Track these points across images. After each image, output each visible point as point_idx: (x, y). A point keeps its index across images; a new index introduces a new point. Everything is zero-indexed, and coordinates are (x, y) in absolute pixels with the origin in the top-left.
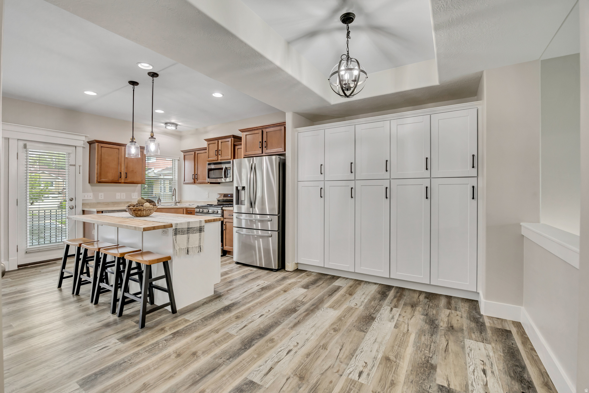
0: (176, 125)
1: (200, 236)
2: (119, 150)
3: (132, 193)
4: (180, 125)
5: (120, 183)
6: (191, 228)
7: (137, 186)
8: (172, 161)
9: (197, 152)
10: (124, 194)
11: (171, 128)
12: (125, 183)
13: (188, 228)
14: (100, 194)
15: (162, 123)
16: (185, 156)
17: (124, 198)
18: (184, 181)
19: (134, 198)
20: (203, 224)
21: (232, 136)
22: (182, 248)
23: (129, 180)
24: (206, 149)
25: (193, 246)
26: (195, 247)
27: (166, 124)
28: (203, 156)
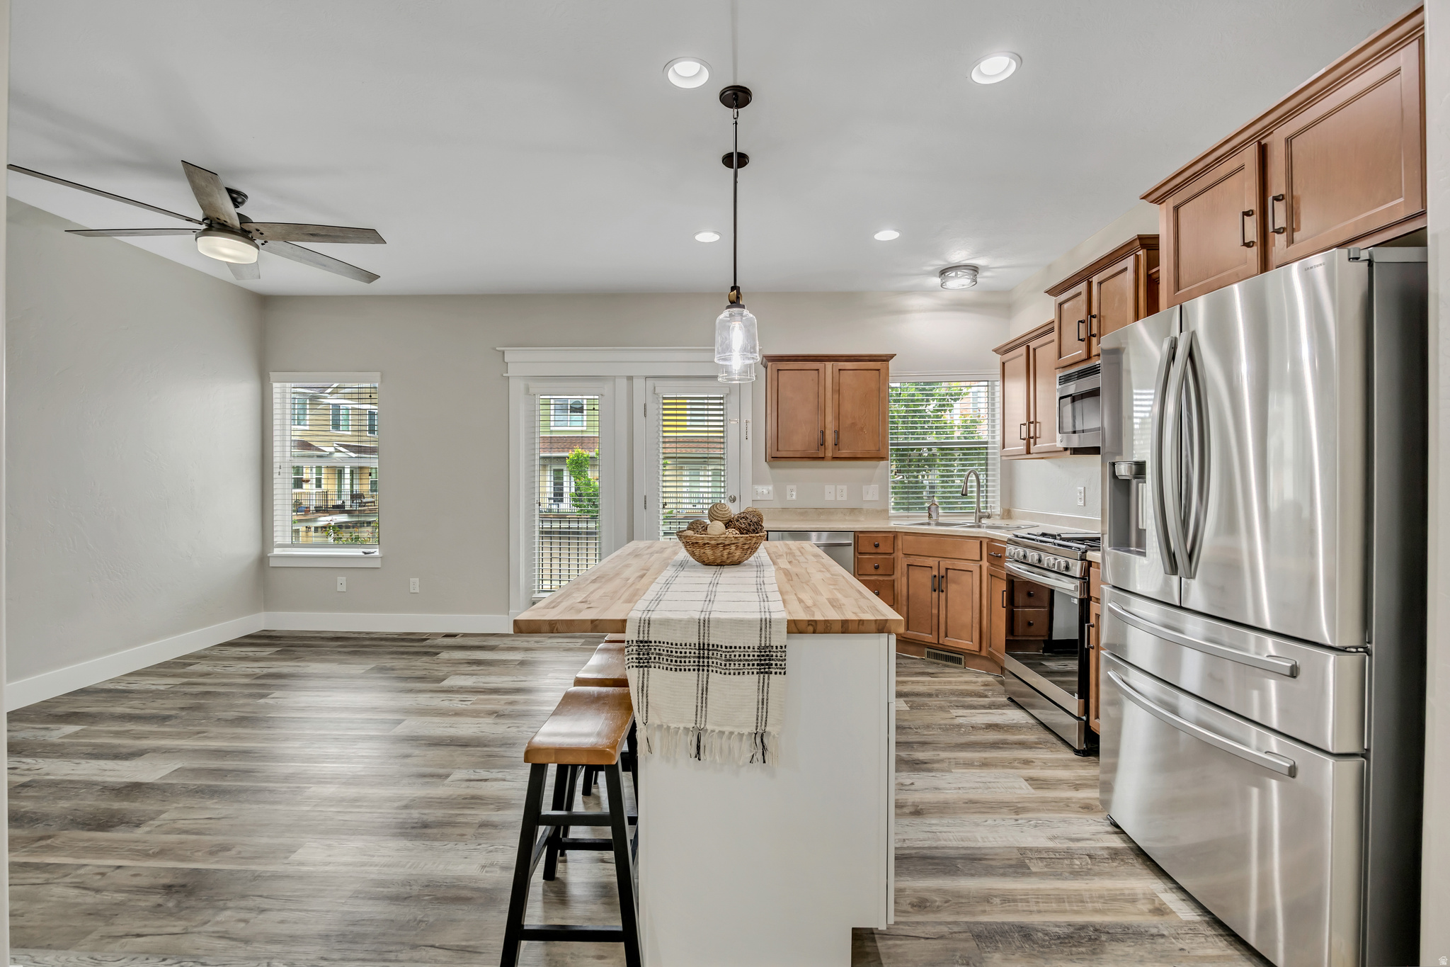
0: (975, 269)
1: (763, 689)
2: (818, 373)
3: (864, 487)
4: (987, 268)
5: (822, 458)
6: (716, 648)
7: (876, 467)
8: (988, 386)
9: (1032, 345)
10: (845, 488)
11: (959, 282)
12: (835, 458)
13: (701, 647)
14: (789, 487)
15: (930, 274)
16: (1004, 364)
17: (845, 498)
18: (1004, 447)
19: (869, 498)
20: (779, 637)
21: (1138, 243)
22: (673, 726)
23: (845, 452)
24: (1052, 330)
25: (727, 729)
26: (731, 733)
27: (943, 272)
28: (1047, 354)
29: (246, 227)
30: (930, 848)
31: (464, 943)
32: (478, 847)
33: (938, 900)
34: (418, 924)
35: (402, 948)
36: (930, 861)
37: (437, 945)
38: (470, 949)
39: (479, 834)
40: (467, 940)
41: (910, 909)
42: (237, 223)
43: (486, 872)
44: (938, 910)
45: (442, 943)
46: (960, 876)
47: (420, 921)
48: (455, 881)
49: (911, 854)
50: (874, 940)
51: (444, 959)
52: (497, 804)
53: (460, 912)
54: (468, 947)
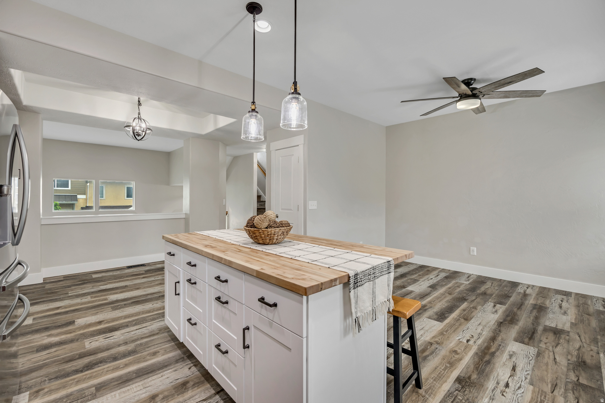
29: (474, 92)
30: (149, 378)
33: (148, 358)
36: (149, 371)
41: (160, 351)
42: (470, 93)
44: (148, 355)
46: (136, 370)
49: (159, 371)
50: (172, 339)
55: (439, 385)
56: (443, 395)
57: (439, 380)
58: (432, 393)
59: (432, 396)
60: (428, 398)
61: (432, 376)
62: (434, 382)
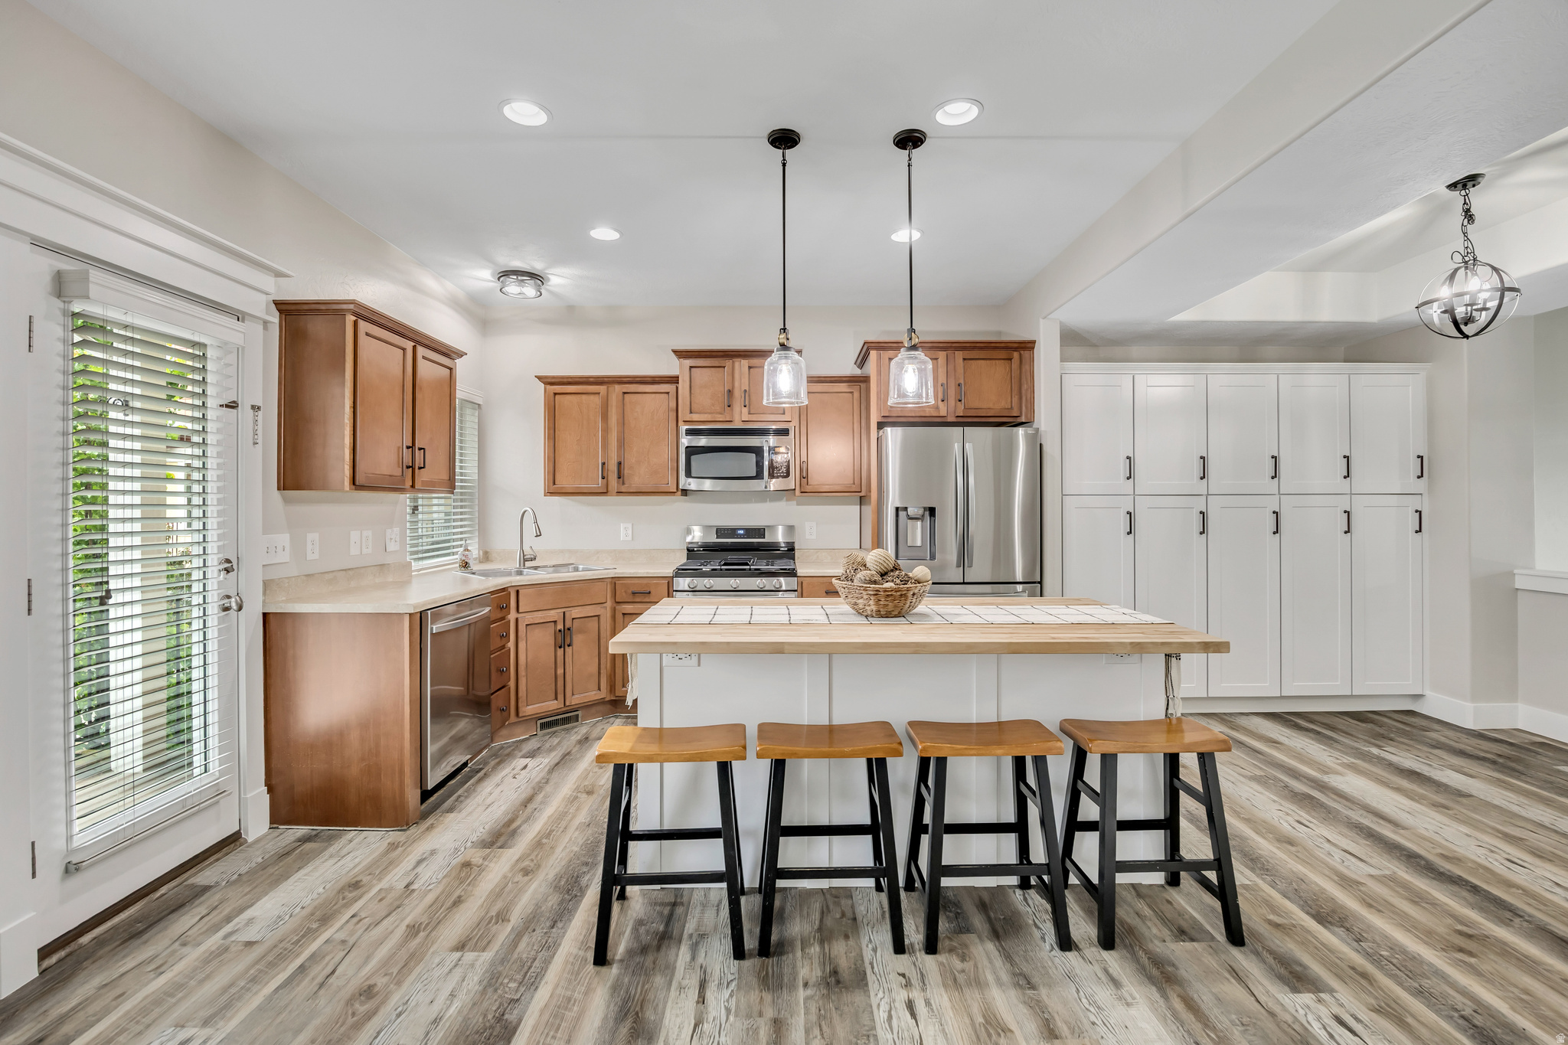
31: (1233, 980)
32: (1099, 1022)
34: (1248, 1025)
35: (1282, 1023)
37: (1253, 999)
38: (1235, 975)
39: (1073, 1033)
40: (1228, 980)
43: (1134, 998)
45: (1248, 995)
47: (1243, 1025)
48: (1169, 1021)
51: (1260, 987)
52: (994, 1037)
53: (1204, 998)
54: (1233, 977)
55: (558, 992)
56: (549, 971)
57: (559, 1007)
58: (572, 963)
59: (571, 959)
60: (580, 949)
61: (575, 1008)
62: (569, 993)
